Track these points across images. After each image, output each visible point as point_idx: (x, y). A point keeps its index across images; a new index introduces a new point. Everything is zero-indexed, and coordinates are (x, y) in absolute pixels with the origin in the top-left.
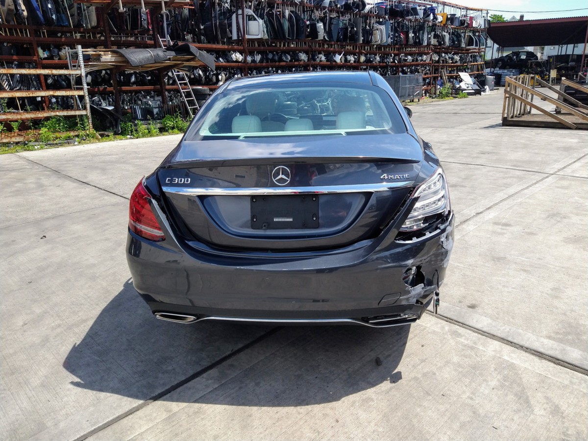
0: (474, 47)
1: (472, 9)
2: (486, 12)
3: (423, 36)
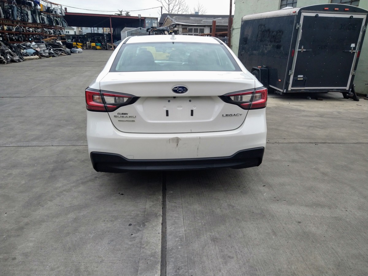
2: (60, 6)
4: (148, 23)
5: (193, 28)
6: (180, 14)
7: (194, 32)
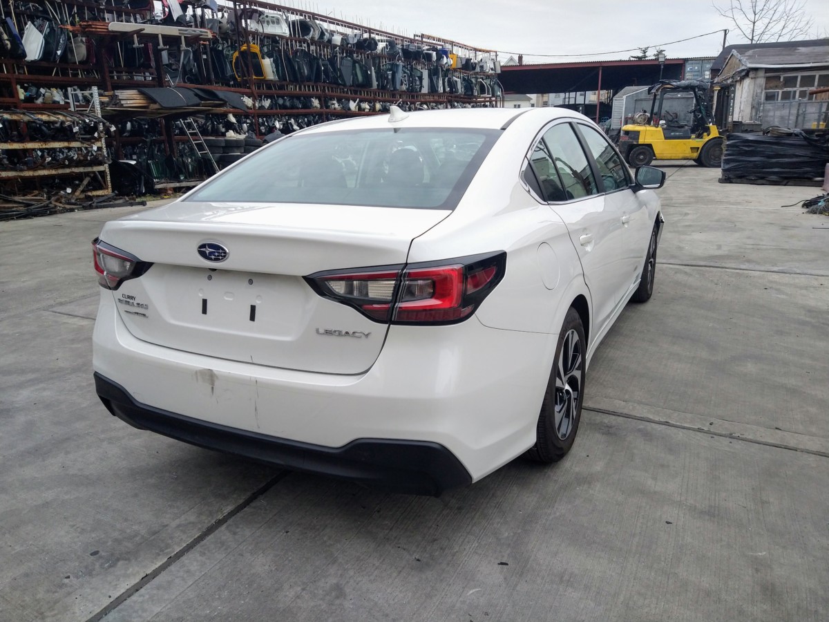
0: (486, 95)
1: (480, 51)
2: (494, 54)
3: (437, 82)
4: (691, 71)
5: (799, 75)
6: (785, 42)
7: (801, 86)
